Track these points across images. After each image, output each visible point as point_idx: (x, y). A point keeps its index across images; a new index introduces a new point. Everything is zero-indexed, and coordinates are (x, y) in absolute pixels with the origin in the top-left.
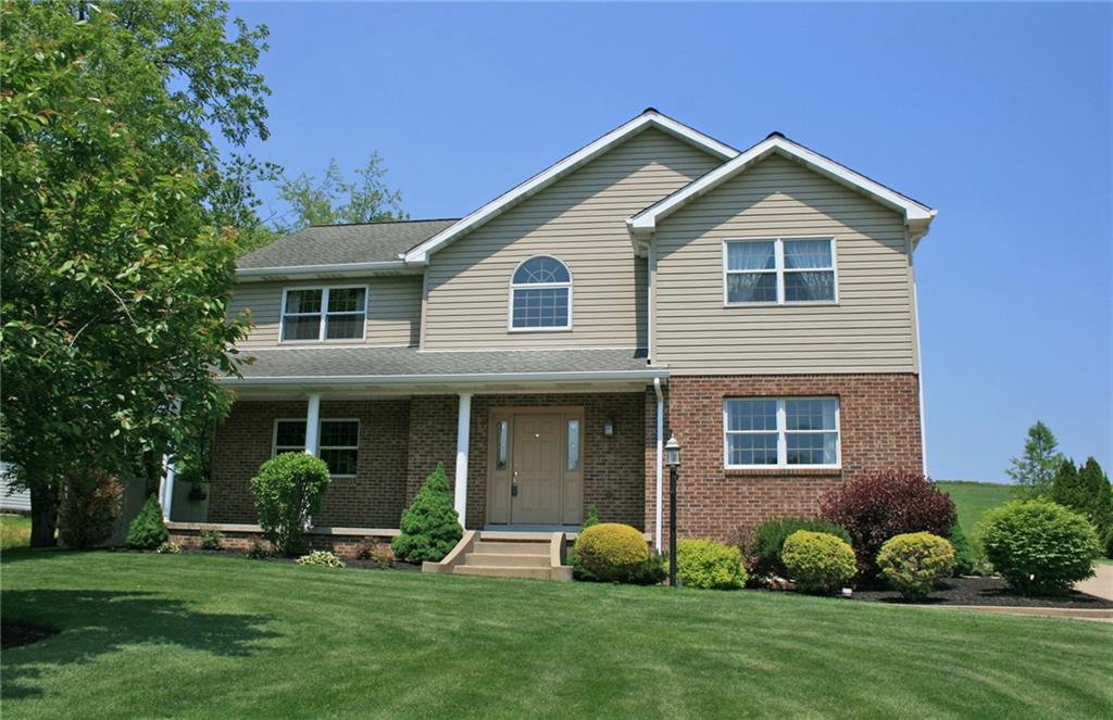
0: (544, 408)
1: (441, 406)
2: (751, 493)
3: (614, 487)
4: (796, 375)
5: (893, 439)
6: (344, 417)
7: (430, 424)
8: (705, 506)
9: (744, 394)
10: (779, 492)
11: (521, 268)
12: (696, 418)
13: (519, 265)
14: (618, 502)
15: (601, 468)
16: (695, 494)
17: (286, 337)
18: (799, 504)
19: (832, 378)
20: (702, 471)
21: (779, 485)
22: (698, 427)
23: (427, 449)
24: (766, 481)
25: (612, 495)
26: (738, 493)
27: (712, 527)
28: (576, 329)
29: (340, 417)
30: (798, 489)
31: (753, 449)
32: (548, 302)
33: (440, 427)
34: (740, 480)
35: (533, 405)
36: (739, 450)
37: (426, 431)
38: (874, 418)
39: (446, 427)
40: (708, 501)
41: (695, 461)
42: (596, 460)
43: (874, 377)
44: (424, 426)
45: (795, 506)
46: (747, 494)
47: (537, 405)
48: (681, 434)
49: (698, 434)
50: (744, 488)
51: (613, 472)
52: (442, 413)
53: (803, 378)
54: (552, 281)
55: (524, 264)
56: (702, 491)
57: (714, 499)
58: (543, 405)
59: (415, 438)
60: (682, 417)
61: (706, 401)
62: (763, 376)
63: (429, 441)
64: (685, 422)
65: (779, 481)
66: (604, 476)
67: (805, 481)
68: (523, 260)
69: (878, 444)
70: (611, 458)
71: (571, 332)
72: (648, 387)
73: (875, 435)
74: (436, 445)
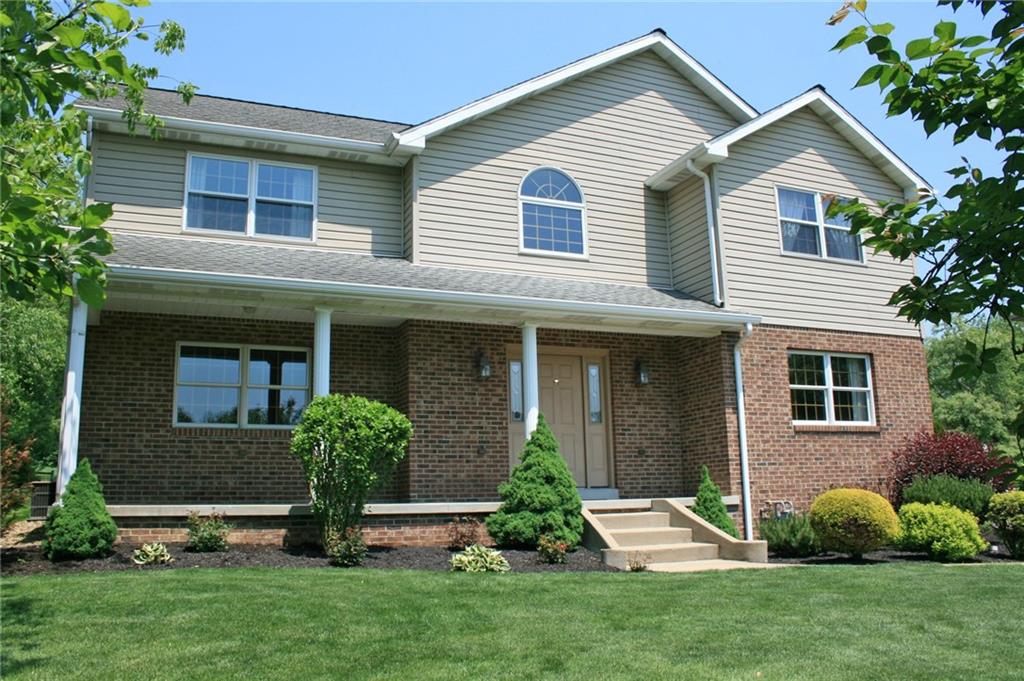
0: (568, 348)
1: (448, 337)
2: (816, 450)
3: (646, 443)
4: (841, 332)
5: (912, 398)
6: (288, 344)
7: (435, 359)
8: (780, 464)
9: (803, 347)
10: (837, 448)
11: (528, 177)
12: (767, 370)
13: (528, 173)
14: (650, 460)
15: (632, 421)
16: (772, 452)
17: (192, 223)
18: (853, 462)
19: (868, 337)
20: (775, 426)
21: (835, 441)
22: (768, 379)
23: (434, 393)
24: (826, 438)
25: (644, 452)
26: (806, 450)
27: (788, 486)
28: (592, 259)
29: (282, 344)
30: (851, 446)
31: (806, 405)
32: (559, 223)
33: (447, 365)
34: (806, 437)
35: (556, 344)
36: (796, 405)
37: (430, 369)
38: (898, 379)
39: (455, 365)
40: (782, 459)
41: (769, 416)
42: (627, 412)
43: (895, 339)
44: (428, 363)
45: (850, 463)
46: (813, 452)
47: (561, 345)
48: (755, 387)
49: (769, 387)
50: (810, 445)
51: (643, 426)
52: (450, 347)
53: (846, 335)
54: (563, 199)
55: (533, 175)
56: (777, 448)
57: (787, 457)
58: (567, 345)
59: (416, 378)
60: (755, 368)
61: (773, 352)
62: (817, 329)
63: (435, 383)
64: (757, 374)
65: (836, 438)
66: (634, 430)
67: (855, 437)
68: (532, 169)
69: (902, 402)
70: (640, 409)
71: (588, 261)
72: (723, 332)
73: (900, 395)
74: (444, 389)
